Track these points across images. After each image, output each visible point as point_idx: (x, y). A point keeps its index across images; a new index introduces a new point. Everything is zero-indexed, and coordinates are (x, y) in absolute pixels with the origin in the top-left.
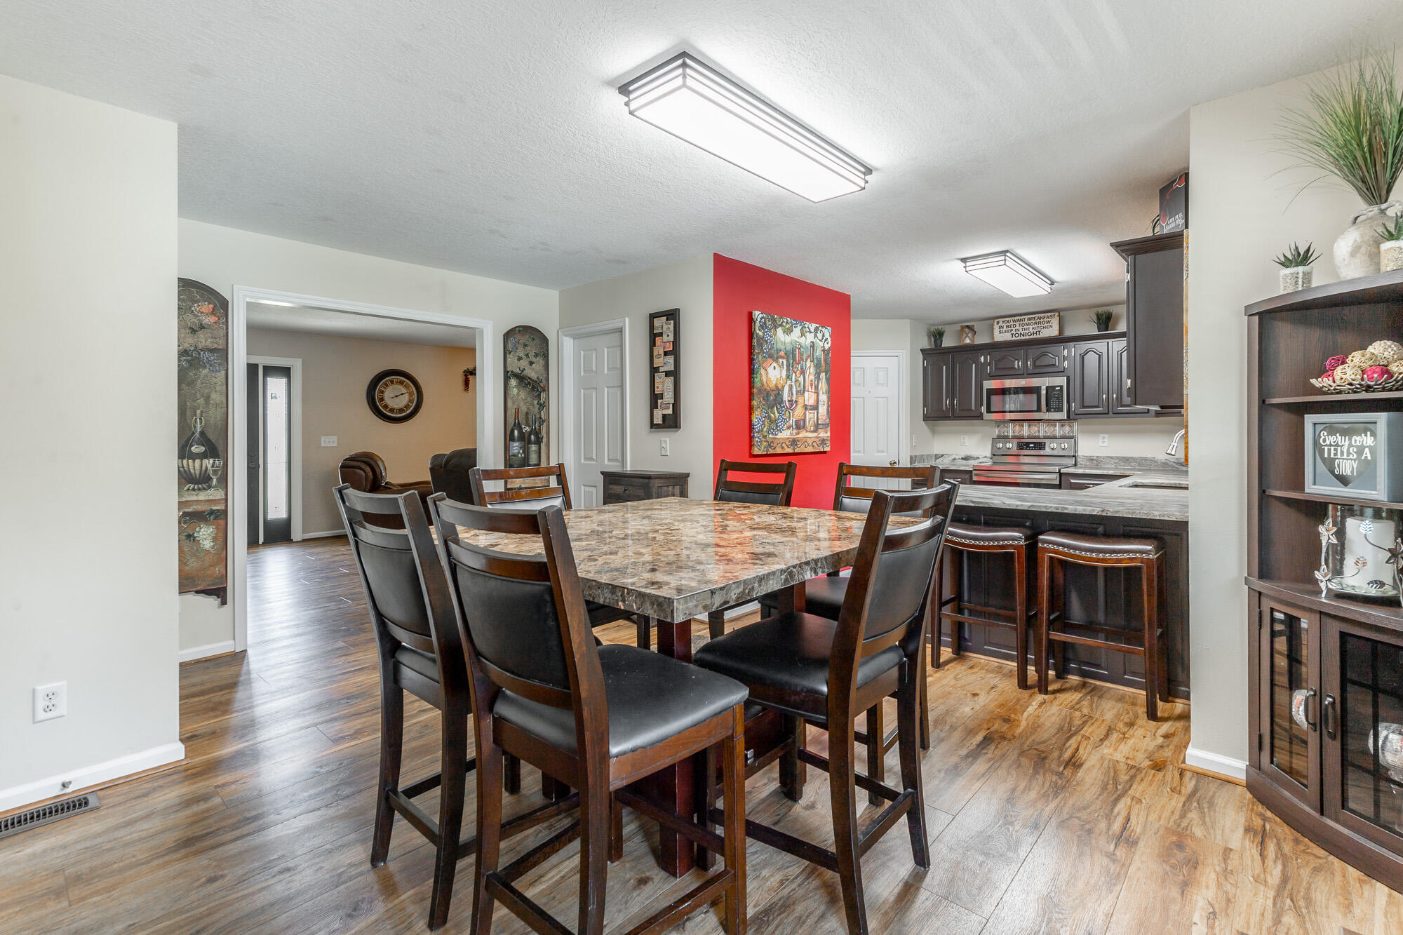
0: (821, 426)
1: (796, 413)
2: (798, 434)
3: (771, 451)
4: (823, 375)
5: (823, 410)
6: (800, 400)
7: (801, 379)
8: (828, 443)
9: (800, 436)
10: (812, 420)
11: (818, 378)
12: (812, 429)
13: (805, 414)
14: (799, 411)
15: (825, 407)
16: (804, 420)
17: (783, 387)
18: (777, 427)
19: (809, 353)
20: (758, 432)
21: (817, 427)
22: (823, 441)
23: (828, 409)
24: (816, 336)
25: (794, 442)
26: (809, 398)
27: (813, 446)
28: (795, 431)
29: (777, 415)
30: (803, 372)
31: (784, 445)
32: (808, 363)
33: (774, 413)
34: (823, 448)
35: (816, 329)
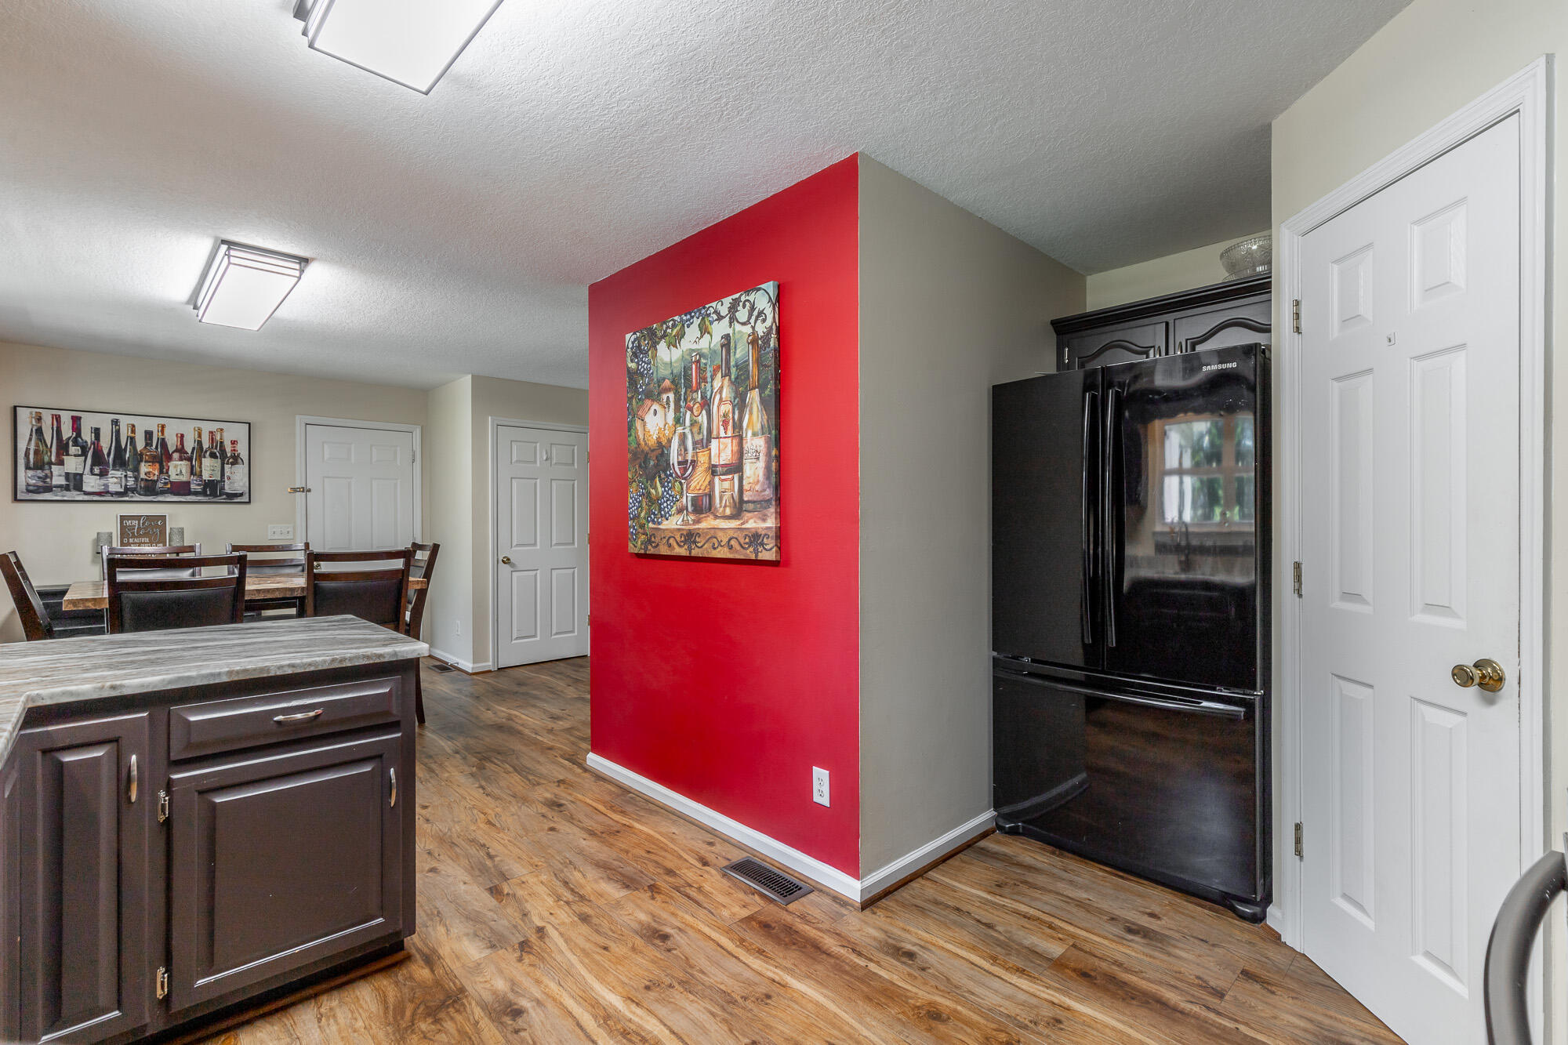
0: (751, 506)
1: (693, 484)
2: (698, 521)
3: (651, 550)
4: (754, 396)
5: (755, 471)
6: (702, 458)
7: (703, 419)
8: (770, 543)
9: (703, 525)
10: (727, 495)
11: (740, 404)
12: (728, 512)
13: (711, 484)
14: (699, 480)
15: (761, 464)
16: (711, 496)
17: (670, 441)
18: (660, 510)
19: (718, 362)
20: (633, 519)
21: (739, 508)
22: (755, 538)
23: (768, 468)
24: (733, 319)
25: (690, 537)
26: (722, 451)
27: (731, 548)
28: (691, 517)
29: (660, 490)
30: (706, 404)
31: (671, 541)
32: (717, 384)
33: (655, 488)
34: (756, 552)
35: (733, 309)
